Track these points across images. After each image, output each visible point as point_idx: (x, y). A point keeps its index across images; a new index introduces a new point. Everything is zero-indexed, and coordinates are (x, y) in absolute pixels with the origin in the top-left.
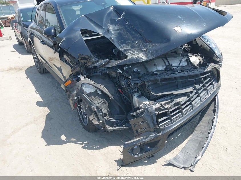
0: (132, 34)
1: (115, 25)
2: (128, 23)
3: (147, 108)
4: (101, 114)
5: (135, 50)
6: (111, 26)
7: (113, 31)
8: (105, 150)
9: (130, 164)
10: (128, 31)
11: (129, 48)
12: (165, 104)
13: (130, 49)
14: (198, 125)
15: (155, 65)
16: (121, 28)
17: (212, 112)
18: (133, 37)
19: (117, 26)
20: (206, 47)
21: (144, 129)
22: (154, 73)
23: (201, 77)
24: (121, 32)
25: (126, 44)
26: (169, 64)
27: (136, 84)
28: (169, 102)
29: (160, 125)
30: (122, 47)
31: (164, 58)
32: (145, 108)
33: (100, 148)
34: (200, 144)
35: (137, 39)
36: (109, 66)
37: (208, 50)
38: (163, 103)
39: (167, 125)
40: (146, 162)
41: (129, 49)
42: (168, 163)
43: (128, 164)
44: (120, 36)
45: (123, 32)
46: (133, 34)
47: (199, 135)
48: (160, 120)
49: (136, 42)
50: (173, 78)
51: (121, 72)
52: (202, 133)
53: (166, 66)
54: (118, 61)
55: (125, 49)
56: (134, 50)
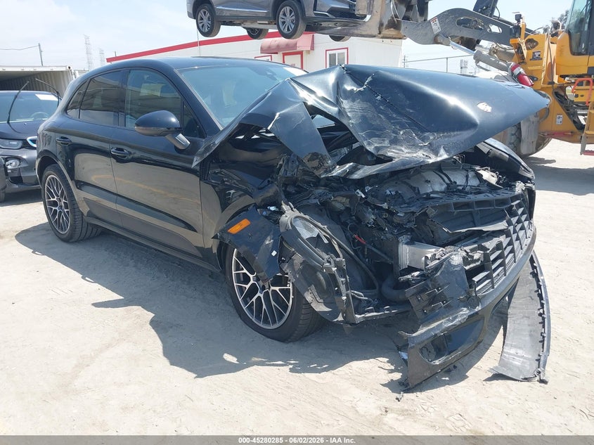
0: (389, 118)
1: (353, 101)
2: (379, 98)
3: (447, 258)
4: (343, 279)
5: (402, 146)
6: (344, 101)
7: (350, 112)
8: (343, 370)
9: (421, 383)
10: (380, 112)
11: (386, 143)
12: (472, 250)
13: (389, 145)
14: (511, 305)
15: (428, 182)
16: (365, 106)
17: (530, 277)
18: (392, 123)
19: (355, 103)
20: (501, 154)
21: (444, 304)
22: (432, 195)
23: (512, 204)
24: (365, 114)
25: (378, 136)
26: (450, 180)
27: (411, 212)
28: (475, 248)
29: (477, 289)
30: (369, 144)
31: (436, 170)
32: (443, 258)
33: (332, 367)
34: (531, 335)
35: (403, 127)
36: (356, 176)
37: (507, 160)
38: (468, 249)
39: (487, 291)
40: (447, 379)
41: (386, 145)
42: (495, 372)
43: (419, 384)
44: (365, 122)
45: (369, 115)
46: (394, 119)
47: (522, 320)
48: (476, 279)
49: (401, 133)
50: (473, 202)
51: (363, 196)
52: (526, 317)
53: (447, 184)
54: (374, 166)
55: (376, 147)
56: (398, 147)
